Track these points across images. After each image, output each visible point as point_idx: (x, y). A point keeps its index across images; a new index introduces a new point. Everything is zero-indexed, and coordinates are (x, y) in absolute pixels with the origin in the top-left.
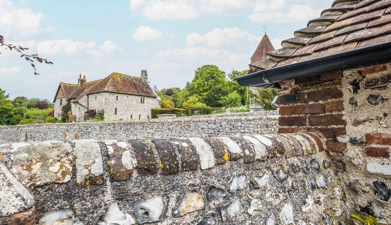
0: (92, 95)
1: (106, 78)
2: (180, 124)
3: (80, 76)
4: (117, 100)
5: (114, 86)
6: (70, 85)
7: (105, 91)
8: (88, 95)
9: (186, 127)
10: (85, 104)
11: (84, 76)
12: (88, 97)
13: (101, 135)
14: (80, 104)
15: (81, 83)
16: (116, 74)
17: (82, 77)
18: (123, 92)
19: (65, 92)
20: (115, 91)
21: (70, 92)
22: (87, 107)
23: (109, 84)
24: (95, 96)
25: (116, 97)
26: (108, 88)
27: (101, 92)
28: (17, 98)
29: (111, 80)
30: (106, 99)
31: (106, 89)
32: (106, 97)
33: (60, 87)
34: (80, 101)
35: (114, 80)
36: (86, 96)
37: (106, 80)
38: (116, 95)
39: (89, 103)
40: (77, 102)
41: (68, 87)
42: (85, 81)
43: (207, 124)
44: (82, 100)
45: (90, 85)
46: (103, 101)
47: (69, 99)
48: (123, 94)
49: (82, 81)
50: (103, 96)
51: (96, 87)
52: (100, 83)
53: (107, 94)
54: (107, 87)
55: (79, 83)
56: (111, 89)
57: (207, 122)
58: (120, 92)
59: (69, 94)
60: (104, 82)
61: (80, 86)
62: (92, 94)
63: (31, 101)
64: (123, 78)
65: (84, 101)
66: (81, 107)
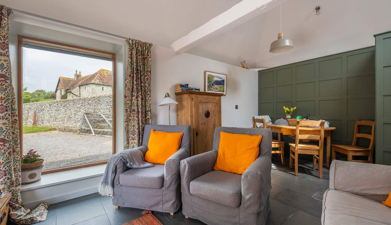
0: (83, 87)
1: (95, 73)
2: (95, 99)
3: (76, 71)
4: (103, 90)
5: (101, 79)
6: (68, 79)
7: (92, 83)
8: (80, 86)
9: (98, 102)
10: (77, 93)
11: (80, 72)
12: (80, 88)
13: (50, 111)
14: (72, 93)
15: (77, 78)
16: (104, 70)
17: (78, 73)
18: (108, 85)
19: (64, 84)
20: (100, 84)
21: (68, 85)
22: (79, 96)
23: (96, 78)
24: (85, 88)
25: (102, 88)
26: (95, 81)
27: (89, 84)
28: (37, 91)
29: (98, 74)
30: (93, 89)
31: (92, 82)
32: (93, 88)
33: (59, 80)
34: (72, 91)
35: (101, 74)
36: (78, 87)
37: (95, 75)
38: (102, 87)
39: (81, 92)
40: (71, 92)
41: (66, 81)
42: (81, 76)
43: (109, 98)
44: (74, 91)
45: (83, 78)
46: (91, 91)
47: (66, 90)
48: (108, 86)
49: (78, 76)
50: (91, 87)
51: (87, 80)
52: (90, 77)
53: (94, 86)
54: (93, 80)
55: (76, 77)
56: (97, 81)
57: (109, 97)
58: (105, 84)
59: (67, 86)
60: (93, 77)
61: (76, 80)
62: (83, 85)
63: (49, 93)
64: (110, 73)
65: (76, 91)
66: (74, 96)
